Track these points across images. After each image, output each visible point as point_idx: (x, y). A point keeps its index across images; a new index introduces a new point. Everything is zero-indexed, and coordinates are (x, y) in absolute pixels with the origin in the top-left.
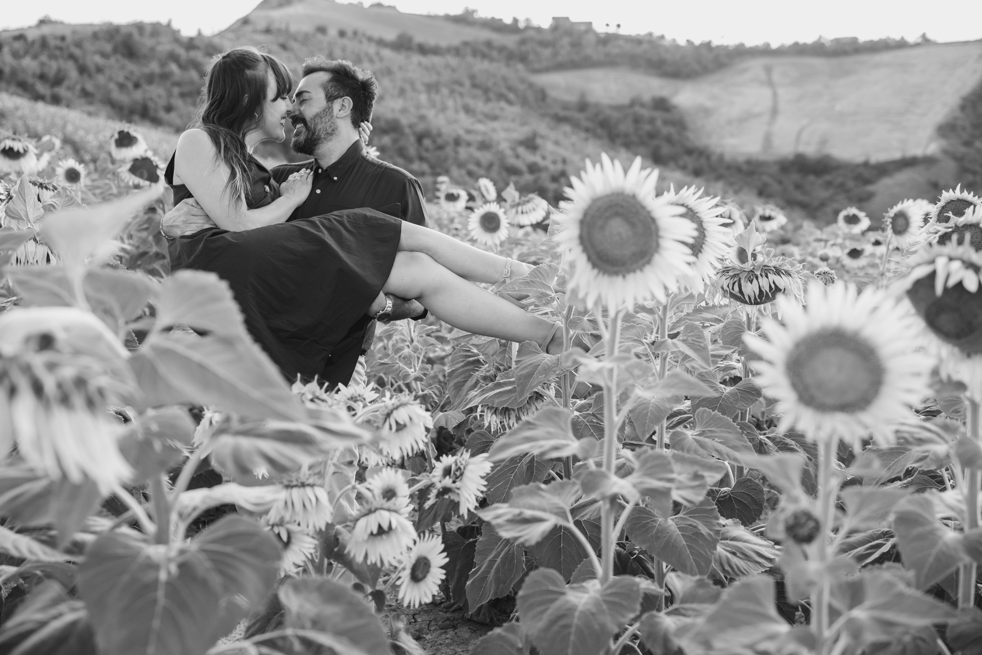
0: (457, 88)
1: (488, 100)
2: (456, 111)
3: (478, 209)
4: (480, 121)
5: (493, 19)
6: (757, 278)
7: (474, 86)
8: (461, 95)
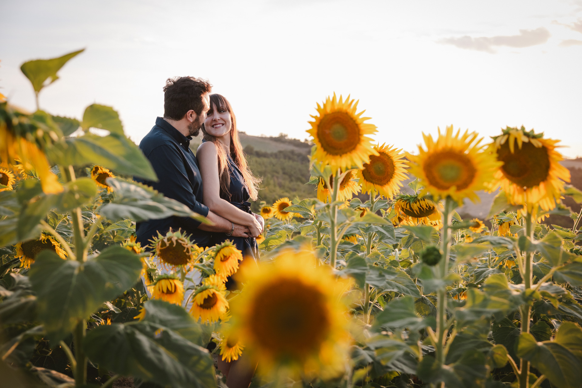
0: (275, 174)
1: (291, 181)
2: (275, 186)
3: (278, 201)
4: (287, 191)
5: (295, 140)
6: (419, 201)
7: (284, 173)
8: (277, 178)
